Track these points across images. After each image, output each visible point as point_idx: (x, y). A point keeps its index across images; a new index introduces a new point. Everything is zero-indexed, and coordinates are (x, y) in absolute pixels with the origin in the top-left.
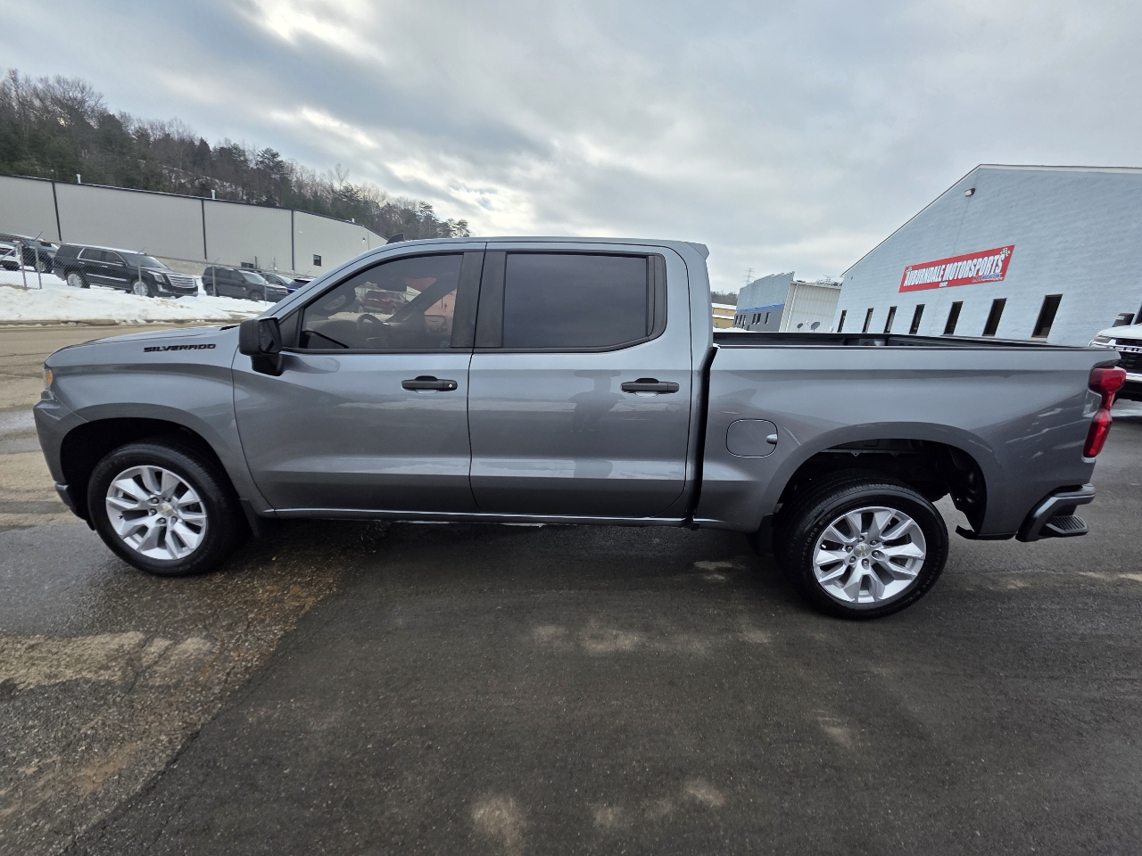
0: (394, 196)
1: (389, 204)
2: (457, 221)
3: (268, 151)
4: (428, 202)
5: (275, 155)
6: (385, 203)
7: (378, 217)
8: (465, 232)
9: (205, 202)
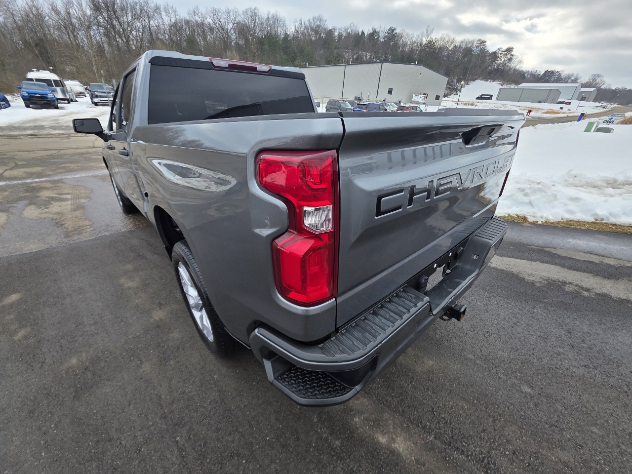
0: (459, 39)
1: (455, 46)
2: (504, 49)
3: (390, 28)
4: (483, 38)
5: (393, 30)
6: (453, 46)
7: (446, 57)
8: (509, 56)
9: (346, 67)
